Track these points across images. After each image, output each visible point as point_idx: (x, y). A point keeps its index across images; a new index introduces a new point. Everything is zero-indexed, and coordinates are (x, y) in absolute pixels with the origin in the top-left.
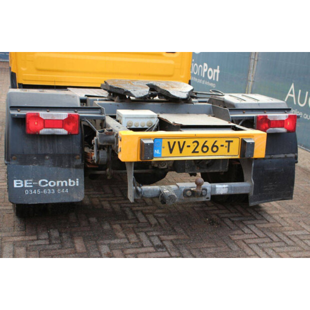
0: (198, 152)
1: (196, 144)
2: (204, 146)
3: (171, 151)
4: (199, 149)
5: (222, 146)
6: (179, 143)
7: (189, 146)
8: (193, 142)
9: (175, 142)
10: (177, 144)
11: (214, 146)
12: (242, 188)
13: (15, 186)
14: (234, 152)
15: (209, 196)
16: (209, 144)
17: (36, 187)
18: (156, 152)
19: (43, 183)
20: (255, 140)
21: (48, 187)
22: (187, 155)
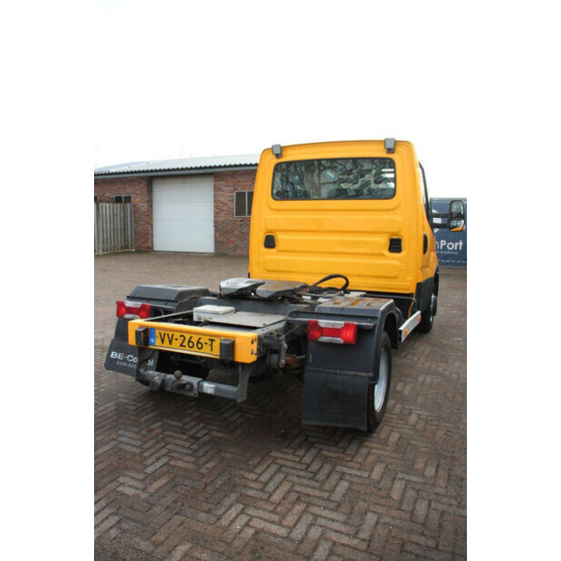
0: (184, 346)
1: (183, 338)
2: (190, 341)
3: (163, 341)
4: (185, 343)
5: (206, 343)
6: (168, 334)
7: (177, 339)
8: (181, 336)
9: (165, 334)
10: (166, 336)
11: (198, 343)
13: (112, 356)
14: (215, 353)
15: (195, 392)
16: (195, 340)
17: (125, 360)
18: (152, 340)
19: (130, 358)
20: (237, 342)
21: (132, 362)
22: (175, 348)
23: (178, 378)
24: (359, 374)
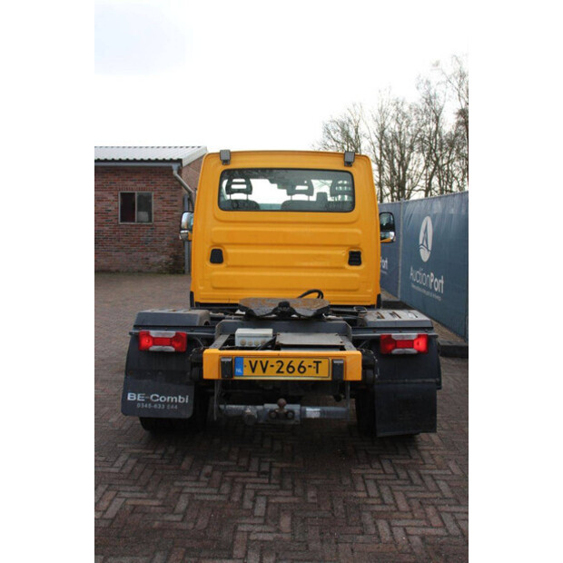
0: (282, 372)
1: (280, 364)
2: (289, 366)
3: (253, 370)
4: (284, 369)
5: (310, 366)
6: (261, 362)
7: (272, 366)
8: (278, 362)
9: (256, 362)
10: (259, 364)
11: (300, 366)
12: (337, 412)
13: (129, 399)
14: (324, 373)
15: (298, 419)
16: (296, 364)
17: (148, 401)
18: (238, 370)
19: (155, 398)
20: (348, 360)
21: (159, 402)
22: (271, 375)
23: (281, 406)
24: (427, 380)
